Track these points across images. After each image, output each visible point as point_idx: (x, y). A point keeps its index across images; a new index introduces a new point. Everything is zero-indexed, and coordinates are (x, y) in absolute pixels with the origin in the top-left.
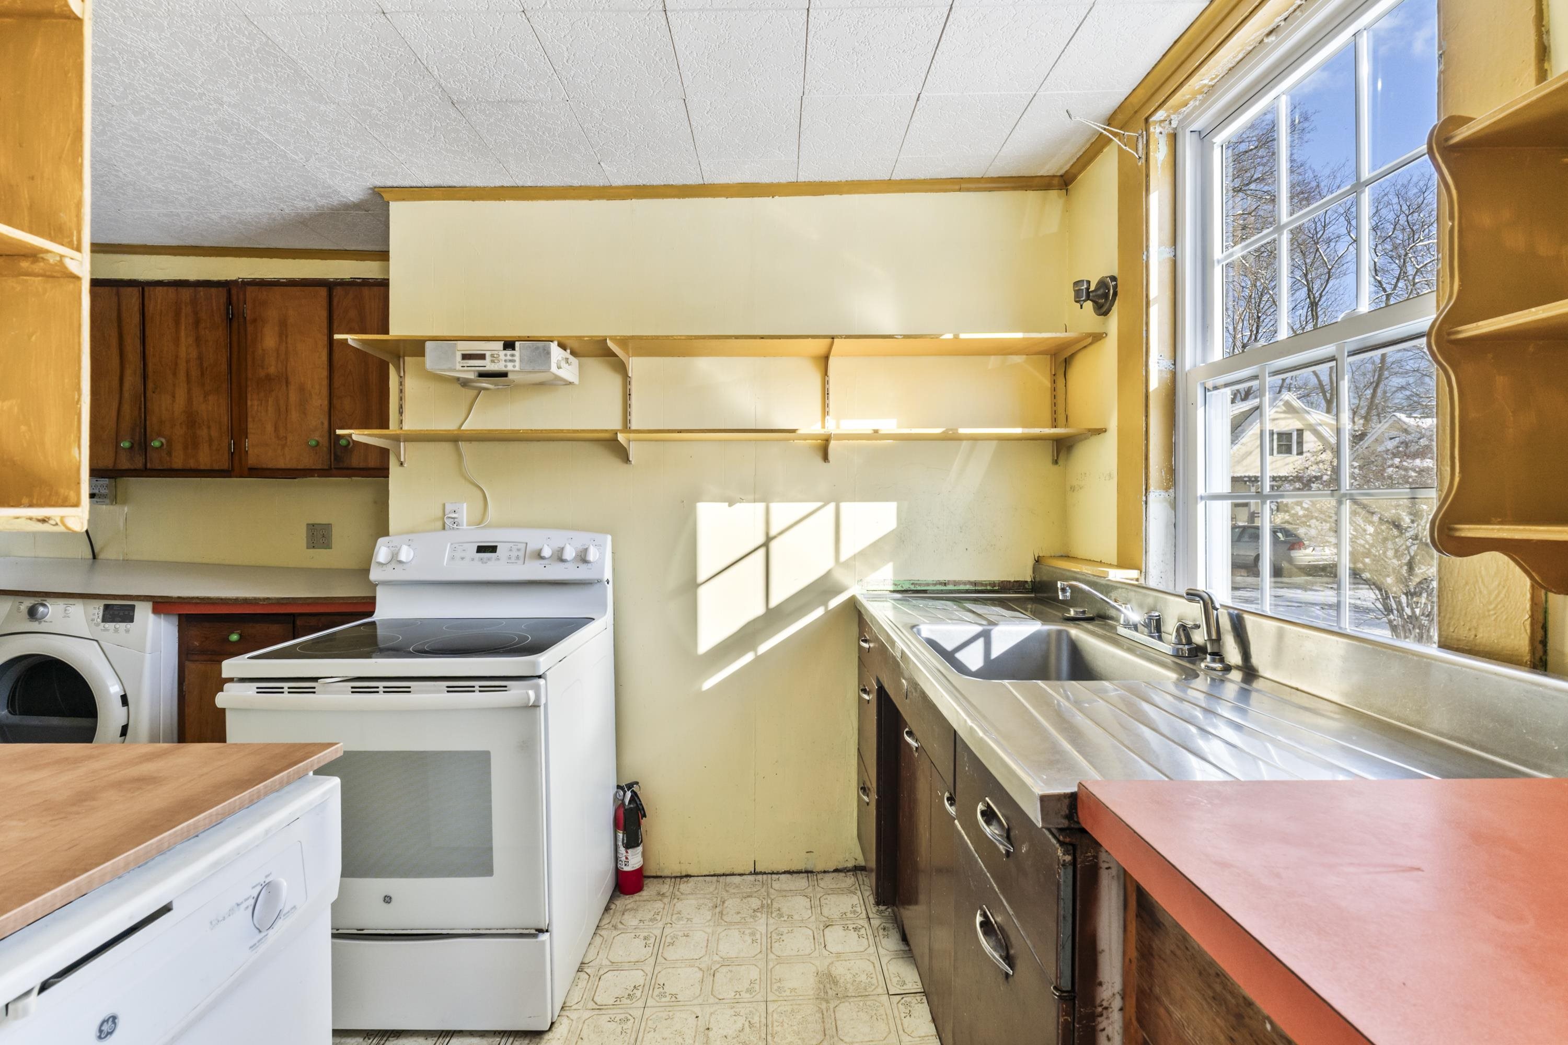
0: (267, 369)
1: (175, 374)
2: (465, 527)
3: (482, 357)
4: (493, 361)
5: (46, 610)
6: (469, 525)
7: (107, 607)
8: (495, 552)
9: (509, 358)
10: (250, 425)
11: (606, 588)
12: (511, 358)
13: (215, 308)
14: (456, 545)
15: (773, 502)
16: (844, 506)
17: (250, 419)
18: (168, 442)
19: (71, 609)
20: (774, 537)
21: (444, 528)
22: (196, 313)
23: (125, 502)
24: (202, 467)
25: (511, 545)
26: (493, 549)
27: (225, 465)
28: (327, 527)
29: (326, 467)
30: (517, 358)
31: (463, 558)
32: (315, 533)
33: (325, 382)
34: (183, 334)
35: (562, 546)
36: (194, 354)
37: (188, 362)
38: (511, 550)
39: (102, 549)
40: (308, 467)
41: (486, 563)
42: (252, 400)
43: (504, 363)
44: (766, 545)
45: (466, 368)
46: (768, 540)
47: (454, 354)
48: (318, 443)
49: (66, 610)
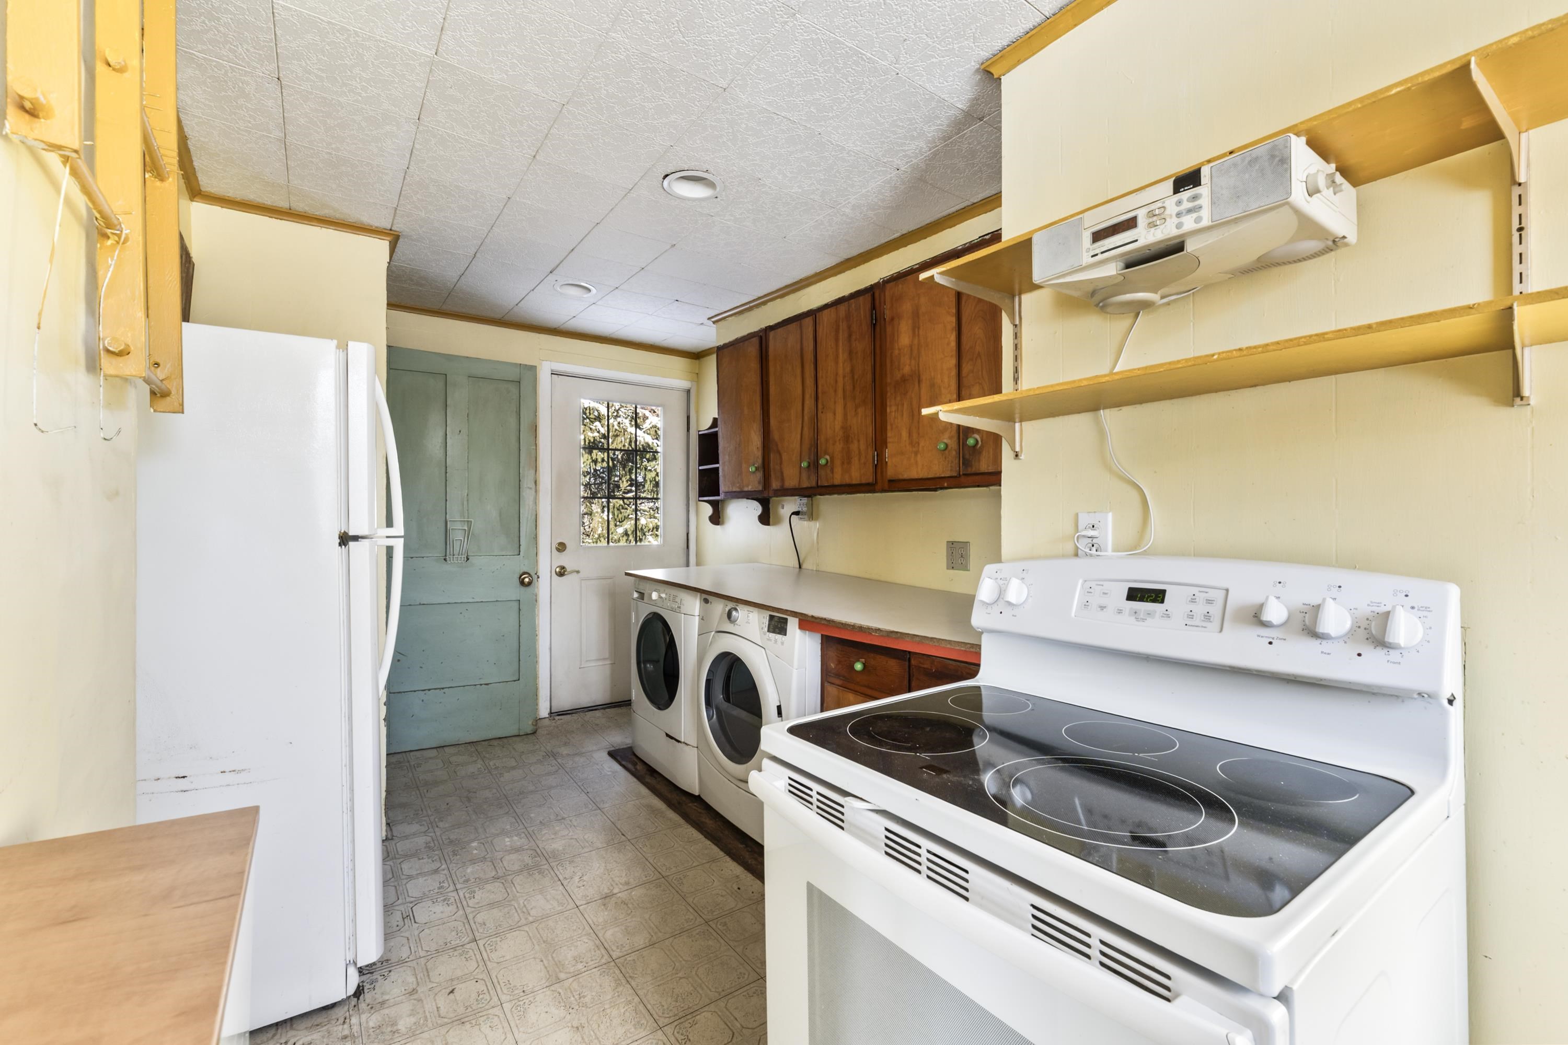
0: (903, 369)
1: (835, 391)
2: (1110, 553)
3: (1131, 224)
4: (1152, 225)
5: (737, 615)
6: (1114, 551)
7: (771, 617)
8: (1162, 602)
9: (1186, 205)
10: (889, 434)
11: (1444, 713)
12: (1190, 205)
13: (862, 316)
14: (1093, 584)
17: (889, 427)
18: (831, 458)
19: (751, 615)
21: (1076, 555)
22: (849, 327)
23: (817, 519)
24: (854, 482)
25: (1195, 590)
26: (1157, 596)
27: (870, 478)
28: (965, 545)
29: (955, 474)
30: (1205, 201)
31: (1102, 608)
32: (954, 553)
33: (954, 372)
34: (841, 351)
35: (1315, 601)
36: (848, 369)
37: (844, 377)
38: (1193, 601)
39: (803, 561)
40: (938, 475)
41: (1143, 620)
42: (890, 406)
43: (1176, 220)
45: (1100, 257)
47: (1079, 237)
48: (947, 445)
49: (748, 616)
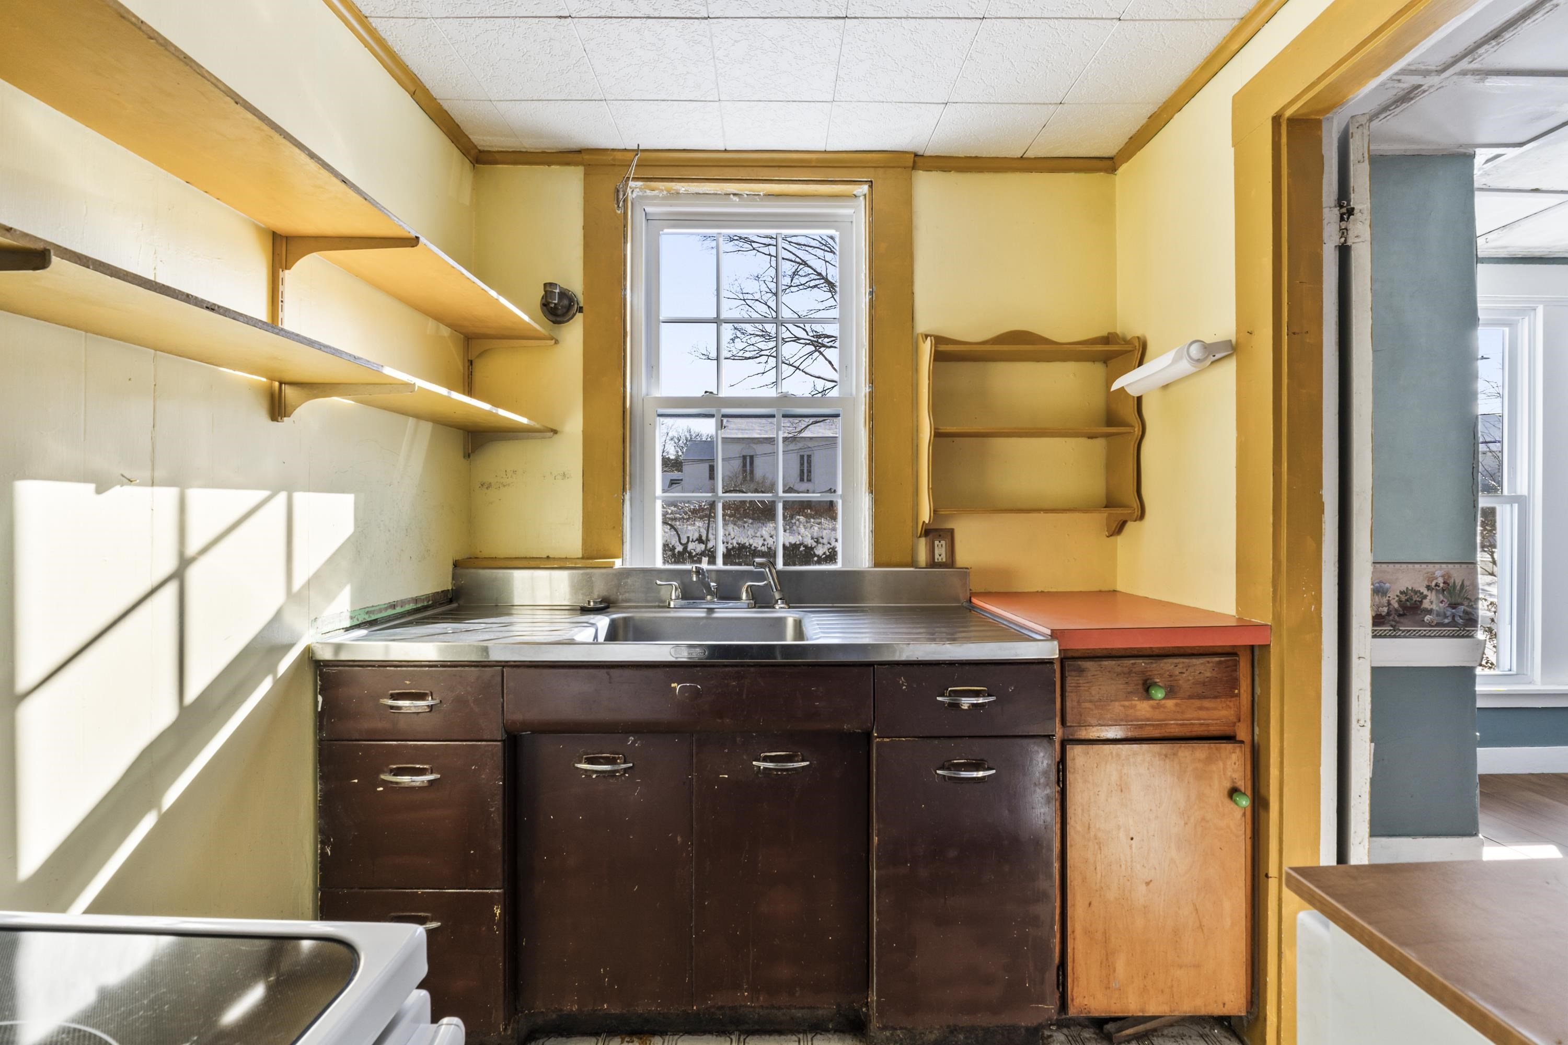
15: (191, 487)
16: (298, 497)
20: (193, 560)
44: (179, 575)
46: (185, 562)
